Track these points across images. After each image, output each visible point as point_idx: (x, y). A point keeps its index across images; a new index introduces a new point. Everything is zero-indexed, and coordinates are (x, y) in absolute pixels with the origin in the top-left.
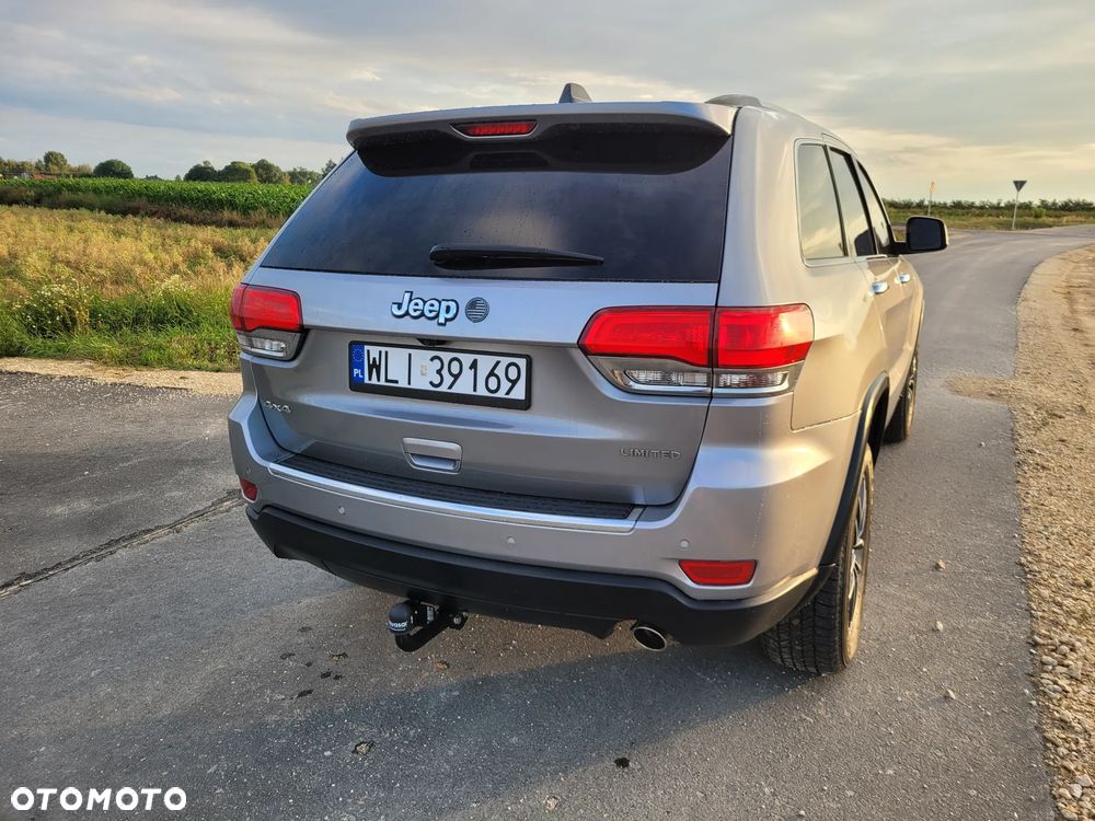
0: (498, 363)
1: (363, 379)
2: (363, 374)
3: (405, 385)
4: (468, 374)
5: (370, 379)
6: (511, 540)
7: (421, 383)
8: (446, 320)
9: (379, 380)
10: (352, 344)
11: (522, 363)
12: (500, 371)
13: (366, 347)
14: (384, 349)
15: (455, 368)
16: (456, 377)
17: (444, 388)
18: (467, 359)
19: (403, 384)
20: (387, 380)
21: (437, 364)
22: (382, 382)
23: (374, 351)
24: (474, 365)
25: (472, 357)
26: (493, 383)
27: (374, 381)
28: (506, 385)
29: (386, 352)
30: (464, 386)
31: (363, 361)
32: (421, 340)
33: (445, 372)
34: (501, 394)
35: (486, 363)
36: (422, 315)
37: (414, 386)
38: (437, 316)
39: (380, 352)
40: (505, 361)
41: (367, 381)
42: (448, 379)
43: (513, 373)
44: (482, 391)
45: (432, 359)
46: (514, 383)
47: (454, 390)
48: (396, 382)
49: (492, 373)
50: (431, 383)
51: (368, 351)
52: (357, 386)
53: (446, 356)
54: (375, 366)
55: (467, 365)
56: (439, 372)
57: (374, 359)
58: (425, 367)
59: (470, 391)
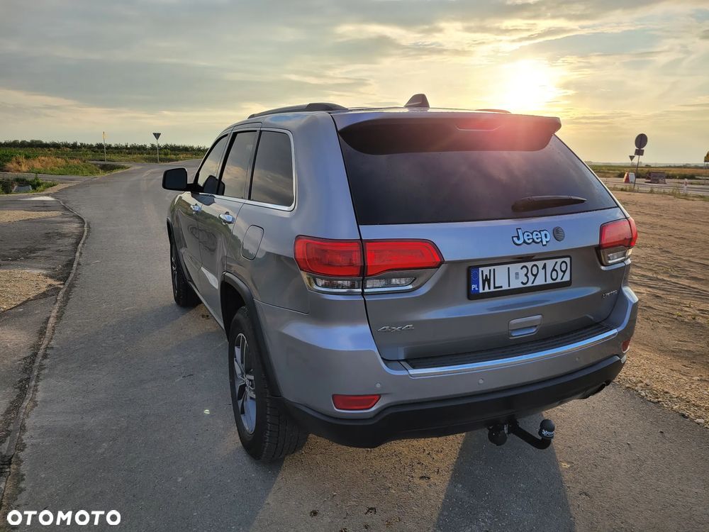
0: (556, 263)
1: (479, 290)
2: (478, 287)
3: (507, 288)
4: (542, 272)
5: (484, 289)
7: (516, 284)
8: (547, 242)
9: (489, 289)
10: (469, 270)
11: (568, 260)
12: (558, 267)
13: (481, 269)
14: (492, 268)
15: (535, 271)
16: (536, 276)
17: (529, 284)
18: (540, 264)
19: (505, 287)
20: (495, 288)
22: (492, 289)
23: (486, 270)
24: (544, 267)
25: (543, 263)
26: (554, 275)
27: (487, 290)
28: (560, 274)
29: (494, 270)
30: (540, 280)
31: (479, 278)
33: (529, 275)
34: (558, 280)
35: (550, 265)
37: (512, 286)
38: (542, 241)
39: (490, 270)
40: (560, 261)
41: (481, 291)
42: (531, 278)
43: (564, 267)
44: (549, 281)
45: (522, 269)
46: (564, 272)
47: (534, 284)
48: (501, 287)
49: (554, 269)
50: (522, 283)
52: (472, 296)
53: (529, 265)
54: (486, 280)
55: (540, 267)
56: (526, 275)
57: (486, 275)
58: (517, 274)
59: (543, 283)
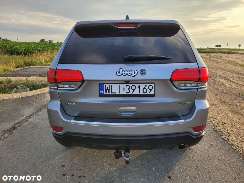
0: (146, 85)
1: (104, 93)
2: (103, 92)
3: (118, 94)
4: (137, 89)
5: (106, 93)
6: (154, 130)
8: (135, 75)
9: (109, 93)
10: (100, 84)
11: (153, 85)
12: (147, 87)
13: (104, 85)
14: (110, 85)
15: (133, 88)
16: (134, 90)
17: (130, 93)
18: (137, 85)
19: (117, 93)
20: (112, 93)
21: (128, 87)
22: (110, 93)
23: (107, 85)
24: (139, 87)
25: (138, 85)
26: (145, 91)
27: (108, 93)
28: (149, 91)
29: (111, 85)
30: (136, 92)
31: (104, 88)
32: (125, 81)
33: (130, 89)
34: (147, 93)
35: (142, 86)
36: (127, 74)
37: (121, 93)
38: (132, 74)
39: (109, 85)
40: (148, 85)
41: (105, 93)
42: (131, 91)
43: (151, 88)
44: (142, 93)
45: (126, 86)
46: (151, 90)
47: (133, 94)
48: (115, 93)
49: (144, 88)
50: (126, 92)
51: (105, 85)
52: (101, 95)
53: (131, 85)
54: (107, 89)
55: (137, 87)
56: (129, 89)
57: (107, 87)
58: (124, 88)
59: (138, 93)
